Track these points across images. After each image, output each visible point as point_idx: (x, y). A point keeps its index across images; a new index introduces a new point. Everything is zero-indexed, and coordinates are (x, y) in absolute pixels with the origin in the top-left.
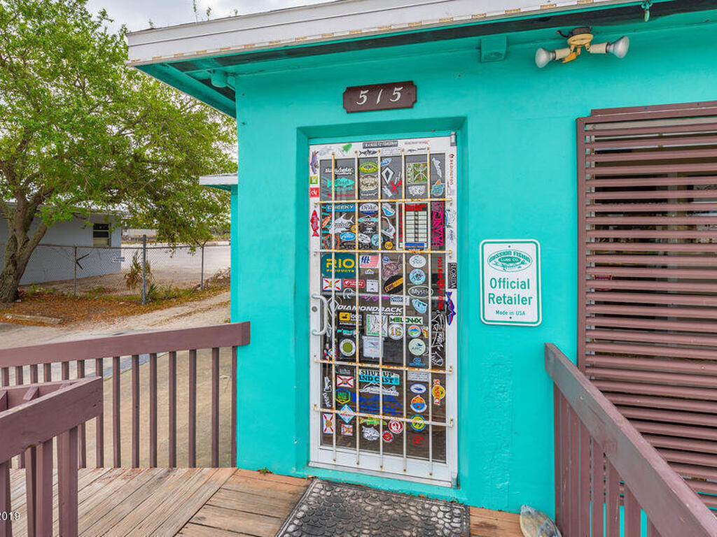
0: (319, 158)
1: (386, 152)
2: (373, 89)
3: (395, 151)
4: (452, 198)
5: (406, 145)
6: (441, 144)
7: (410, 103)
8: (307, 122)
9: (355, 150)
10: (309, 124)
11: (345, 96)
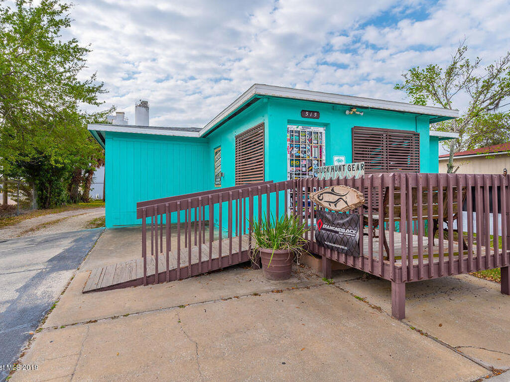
0: (289, 129)
1: (308, 130)
2: (310, 112)
3: (310, 130)
4: (324, 144)
5: (313, 129)
6: (321, 129)
7: (318, 117)
8: (291, 118)
9: (300, 128)
10: (291, 119)
11: (301, 112)
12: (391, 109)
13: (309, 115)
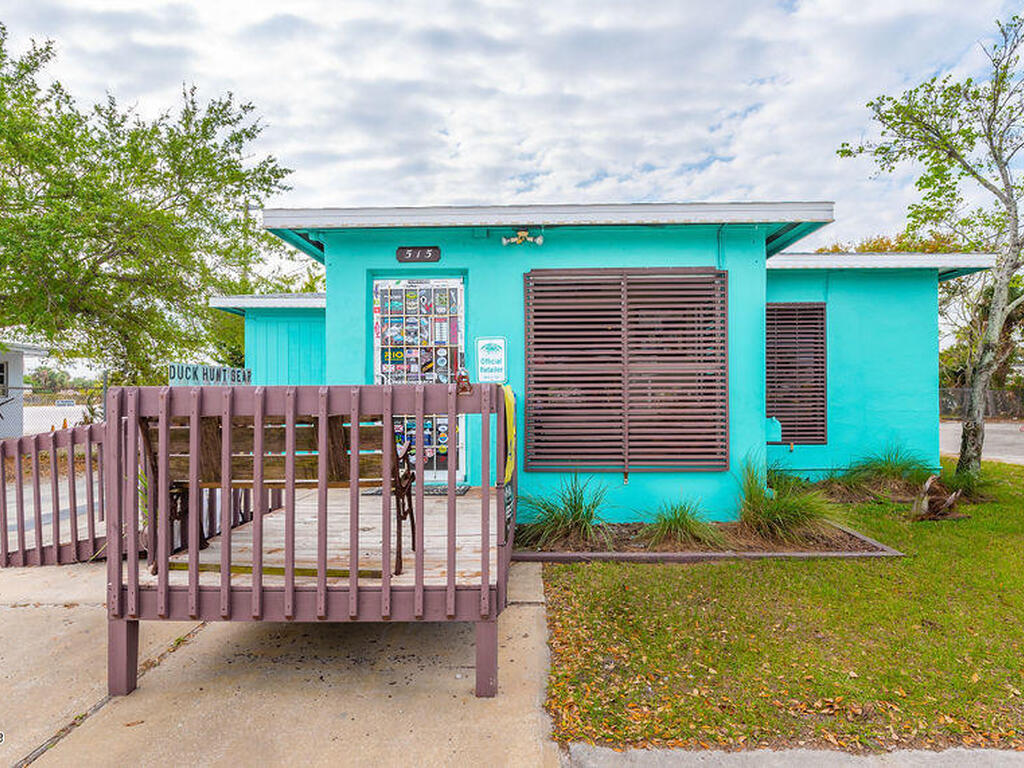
0: (380, 288)
1: (422, 286)
2: (414, 248)
3: (428, 286)
4: (461, 314)
5: (434, 283)
6: (454, 283)
7: (436, 258)
9: (403, 284)
10: (373, 267)
11: (397, 252)
12: (614, 222)
13: (413, 254)
